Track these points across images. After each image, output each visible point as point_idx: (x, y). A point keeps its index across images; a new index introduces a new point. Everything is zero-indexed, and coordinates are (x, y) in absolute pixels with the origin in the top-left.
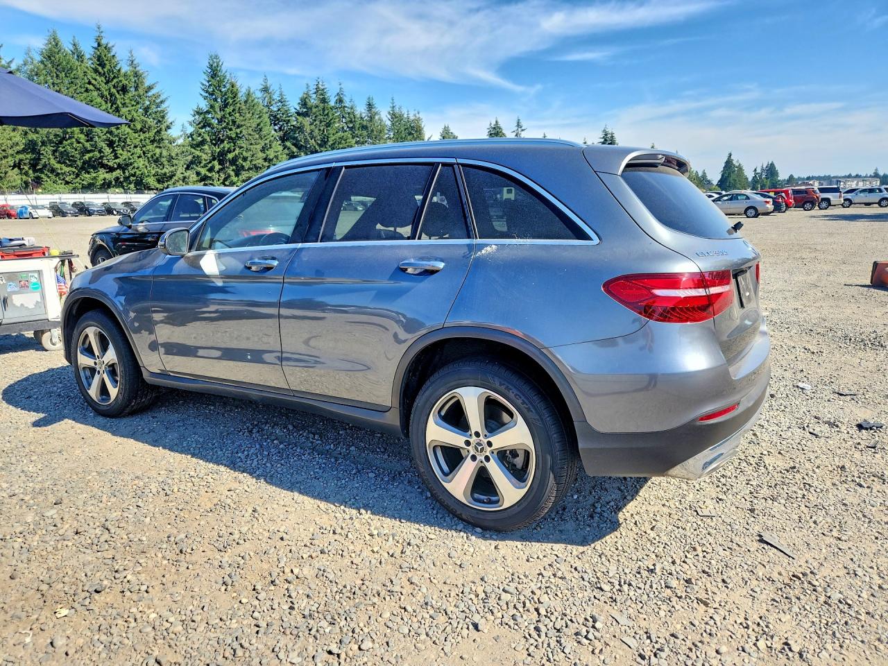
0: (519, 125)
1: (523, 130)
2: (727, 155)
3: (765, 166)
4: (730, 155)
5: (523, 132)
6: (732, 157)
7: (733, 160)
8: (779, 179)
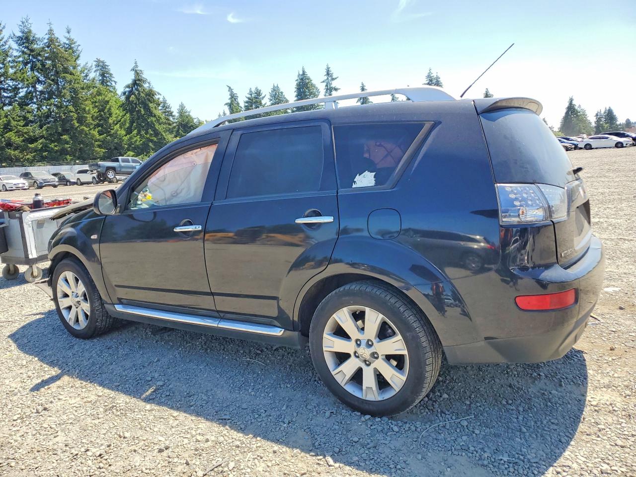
0: (328, 73)
1: (333, 79)
2: (568, 100)
3: (602, 112)
4: (571, 100)
5: (333, 82)
6: (574, 102)
7: (574, 105)
8: (618, 123)
